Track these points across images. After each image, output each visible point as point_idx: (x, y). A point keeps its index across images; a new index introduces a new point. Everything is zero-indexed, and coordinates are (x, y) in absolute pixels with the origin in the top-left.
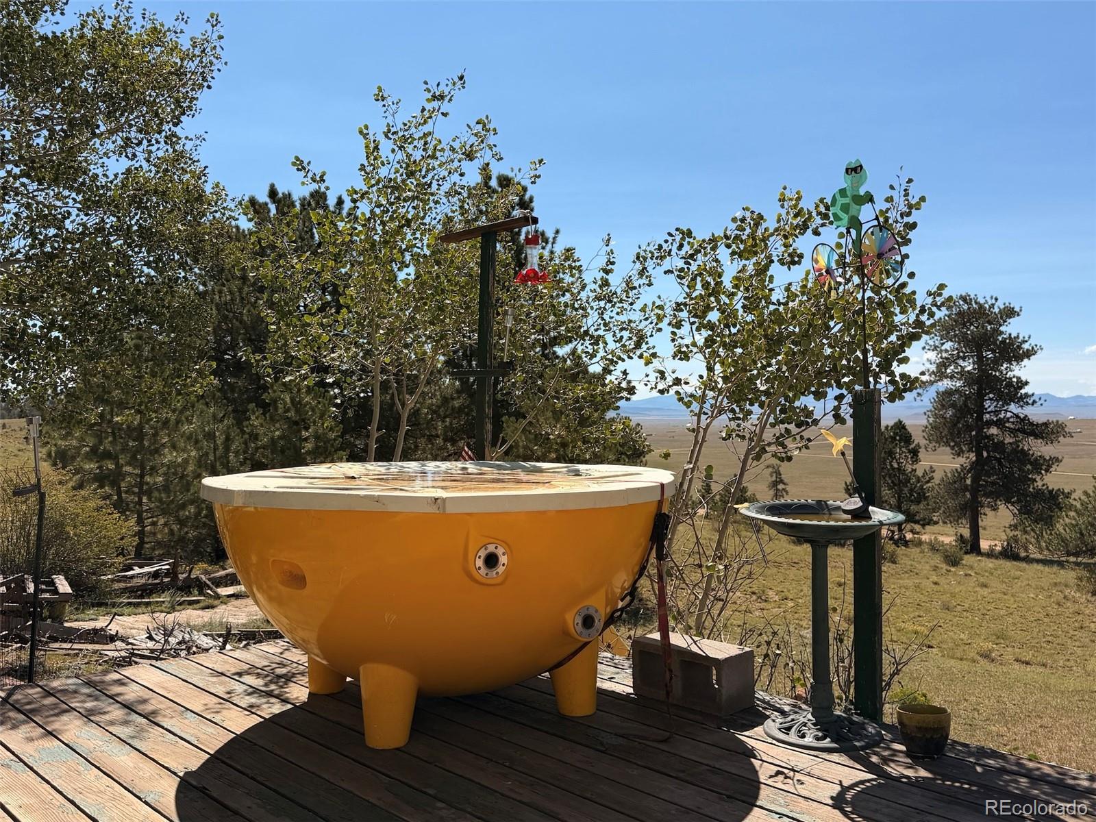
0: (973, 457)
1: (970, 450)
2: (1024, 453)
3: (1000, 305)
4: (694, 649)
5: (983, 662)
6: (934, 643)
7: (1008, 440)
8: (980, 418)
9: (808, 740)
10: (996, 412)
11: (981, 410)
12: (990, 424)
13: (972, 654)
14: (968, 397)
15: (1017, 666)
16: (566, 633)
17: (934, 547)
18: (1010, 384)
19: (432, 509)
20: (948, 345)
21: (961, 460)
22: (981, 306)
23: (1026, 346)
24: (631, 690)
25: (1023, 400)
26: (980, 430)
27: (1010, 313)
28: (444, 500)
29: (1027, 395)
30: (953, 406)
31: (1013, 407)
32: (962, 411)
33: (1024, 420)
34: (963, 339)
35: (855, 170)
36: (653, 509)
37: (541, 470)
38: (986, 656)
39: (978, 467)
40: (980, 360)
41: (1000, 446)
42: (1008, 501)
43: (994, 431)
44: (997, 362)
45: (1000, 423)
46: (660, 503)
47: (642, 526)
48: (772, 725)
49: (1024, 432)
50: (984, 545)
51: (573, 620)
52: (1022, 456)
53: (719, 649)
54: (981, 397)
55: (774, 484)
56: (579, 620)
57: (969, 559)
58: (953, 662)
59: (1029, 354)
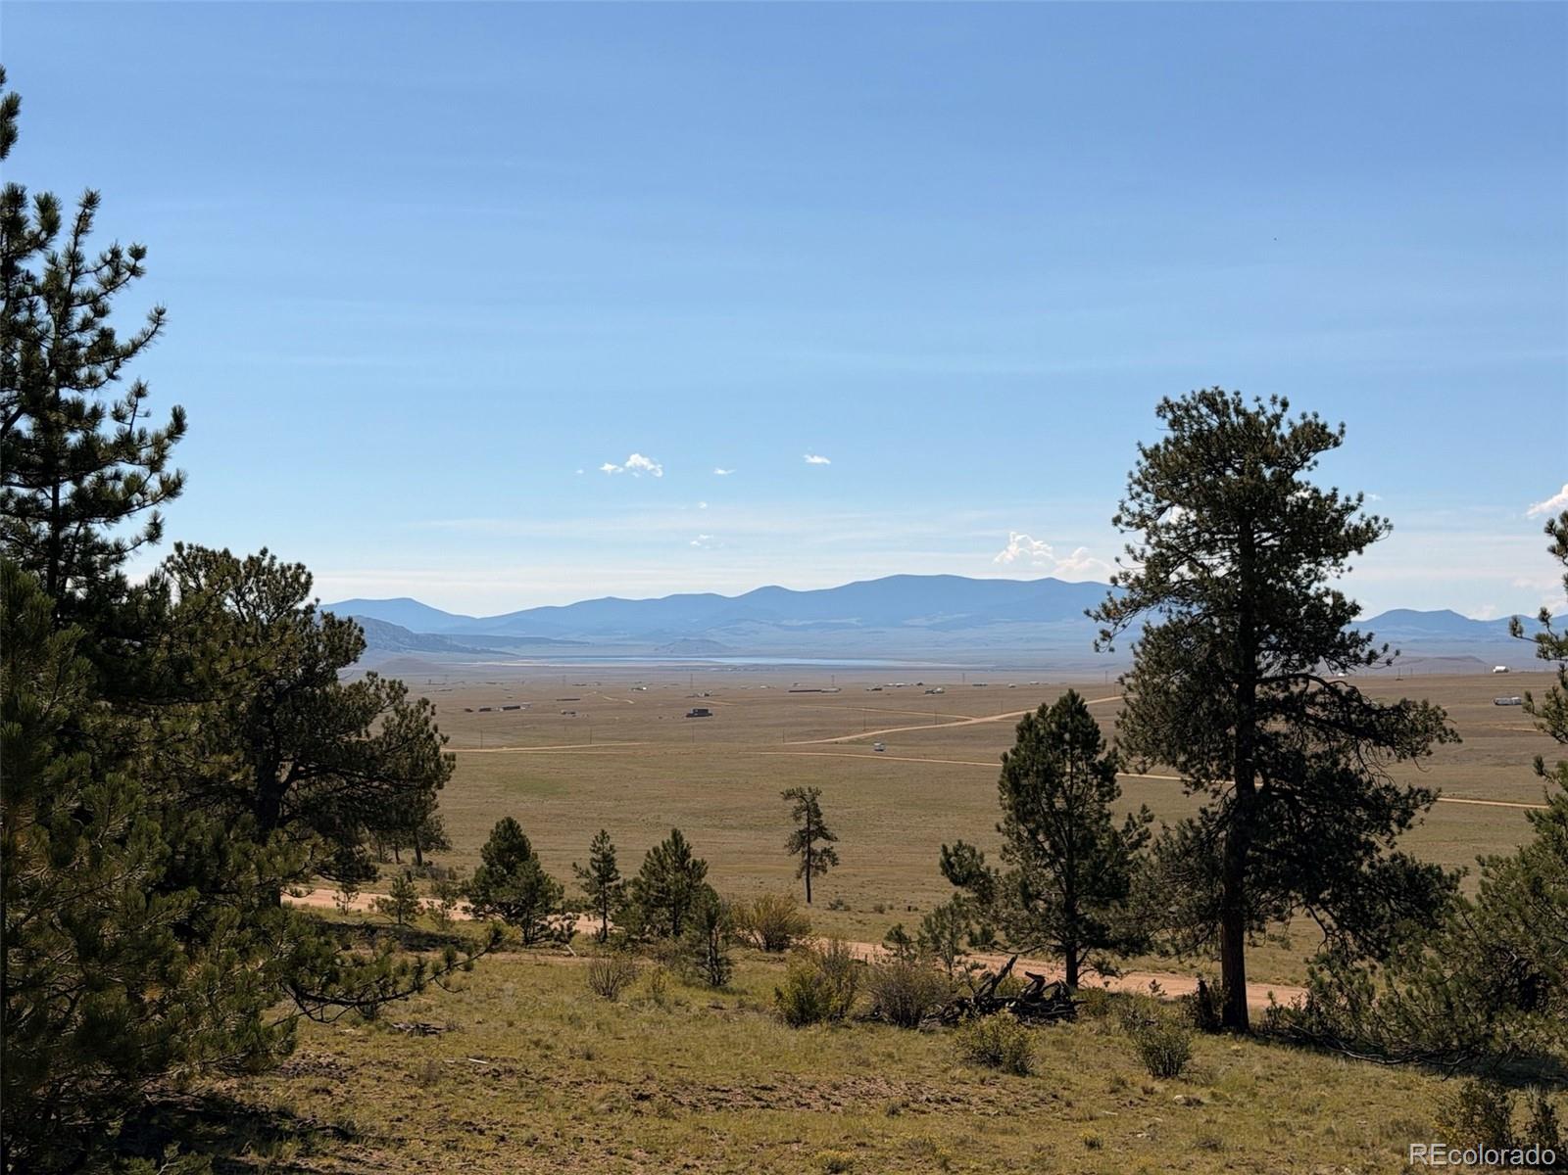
0: (1229, 787)
1: (1224, 774)
2: (1350, 779)
3: (1293, 417)
7: (1314, 747)
8: (1246, 694)
10: (1283, 681)
11: (1251, 675)
12: (1272, 707)
14: (1217, 644)
17: (1134, 1014)
18: (1316, 607)
20: (1174, 515)
21: (1203, 799)
22: (1250, 421)
23: (1353, 519)
25: (1346, 650)
26: (1246, 724)
27: (1316, 438)
29: (1356, 640)
30: (1184, 664)
31: (1323, 668)
32: (1206, 678)
33: (1348, 699)
34: (1203, 498)
39: (1245, 811)
40: (1248, 556)
41: (1291, 765)
42: (1311, 900)
43: (1278, 725)
44: (1286, 558)
45: (1292, 708)
49: (1349, 728)
50: (1256, 998)
52: (1344, 788)
54: (1248, 645)
55: (804, 839)
59: (1360, 539)
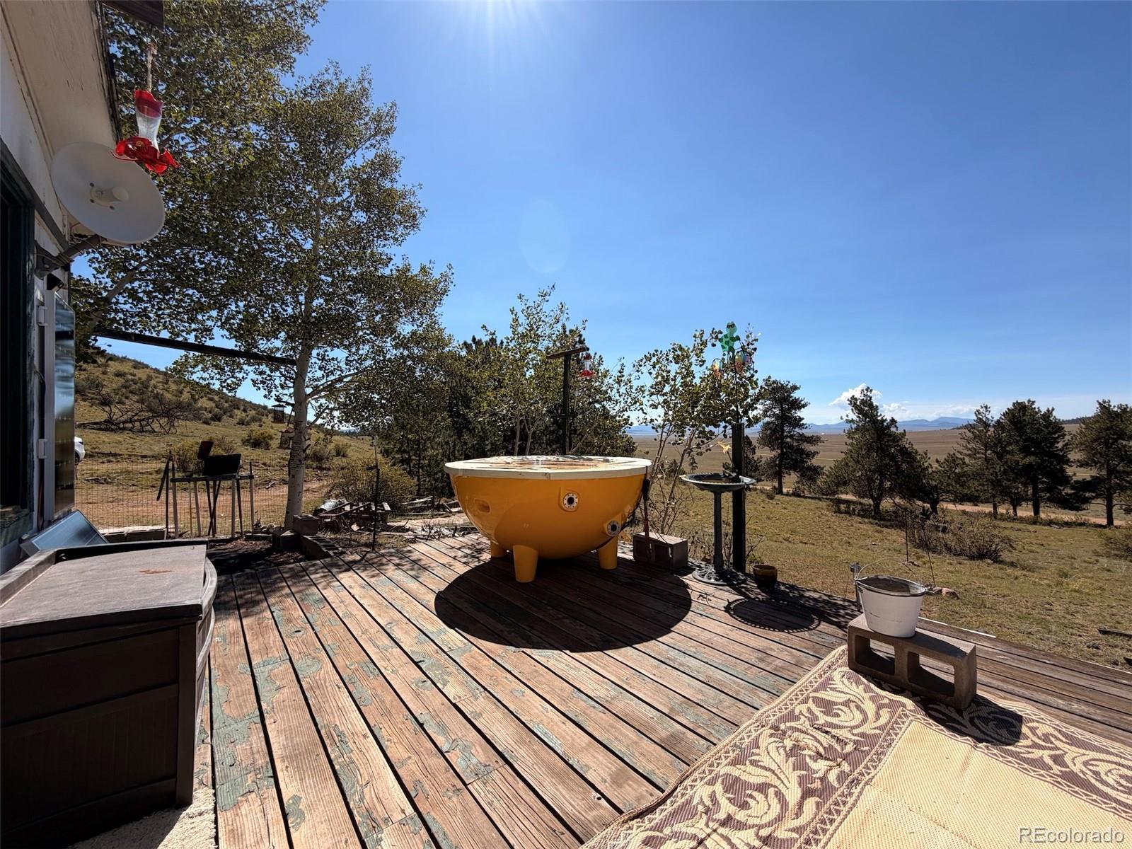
0: (779, 451)
1: (778, 449)
2: (802, 450)
3: (791, 384)
4: (661, 539)
5: (786, 543)
6: (763, 534)
7: (795, 444)
8: (782, 434)
9: (712, 581)
10: (790, 432)
11: (783, 431)
12: (787, 437)
13: (781, 539)
14: (777, 425)
15: (800, 544)
16: (603, 532)
17: (762, 491)
18: (795, 419)
19: (545, 478)
20: (768, 402)
21: (774, 453)
22: (782, 385)
23: (802, 403)
24: (632, 558)
25: (802, 426)
26: (782, 439)
27: (795, 388)
28: (550, 474)
29: (803, 424)
30: (770, 429)
31: (797, 429)
32: (774, 431)
33: (802, 435)
34: (774, 399)
35: (731, 326)
36: (643, 477)
37: (591, 460)
38: (787, 540)
39: (781, 456)
40: (782, 409)
41: (791, 447)
42: (795, 471)
43: (788, 440)
44: (790, 410)
45: (791, 437)
46: (646, 475)
47: (638, 485)
48: (696, 573)
49: (802, 440)
50: (785, 490)
51: (607, 527)
52: (801, 451)
53: (672, 540)
54: (782, 426)
55: (692, 464)
56: (610, 527)
57: (778, 497)
58: (772, 543)
59: (804, 406)
